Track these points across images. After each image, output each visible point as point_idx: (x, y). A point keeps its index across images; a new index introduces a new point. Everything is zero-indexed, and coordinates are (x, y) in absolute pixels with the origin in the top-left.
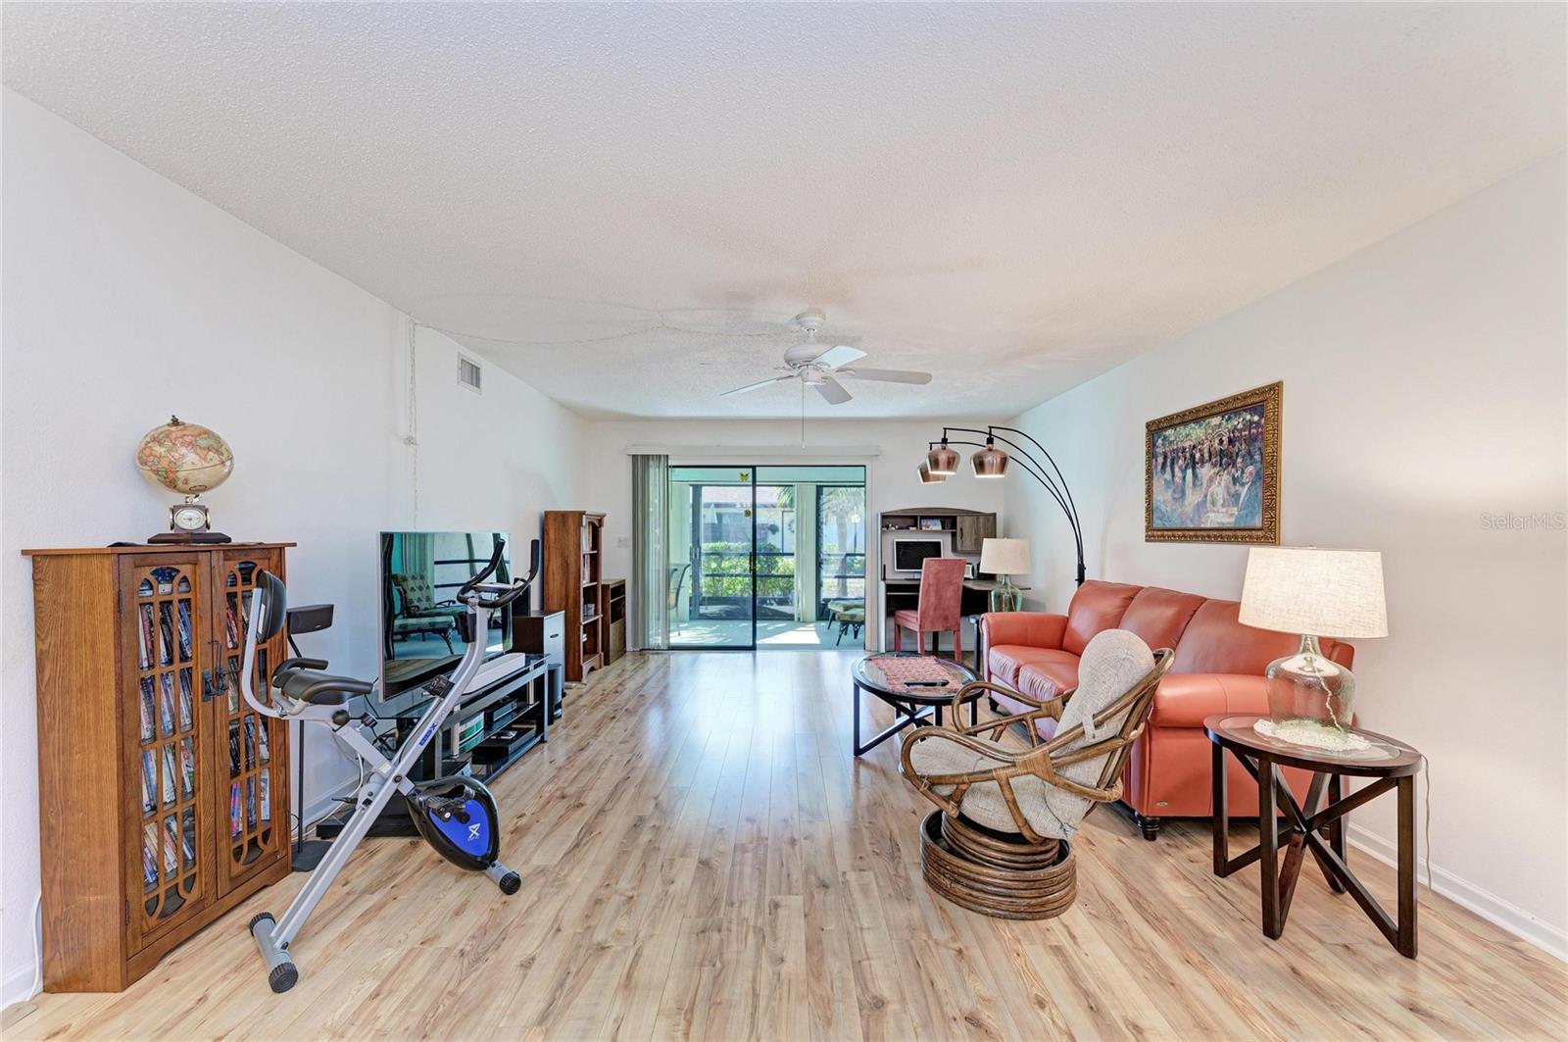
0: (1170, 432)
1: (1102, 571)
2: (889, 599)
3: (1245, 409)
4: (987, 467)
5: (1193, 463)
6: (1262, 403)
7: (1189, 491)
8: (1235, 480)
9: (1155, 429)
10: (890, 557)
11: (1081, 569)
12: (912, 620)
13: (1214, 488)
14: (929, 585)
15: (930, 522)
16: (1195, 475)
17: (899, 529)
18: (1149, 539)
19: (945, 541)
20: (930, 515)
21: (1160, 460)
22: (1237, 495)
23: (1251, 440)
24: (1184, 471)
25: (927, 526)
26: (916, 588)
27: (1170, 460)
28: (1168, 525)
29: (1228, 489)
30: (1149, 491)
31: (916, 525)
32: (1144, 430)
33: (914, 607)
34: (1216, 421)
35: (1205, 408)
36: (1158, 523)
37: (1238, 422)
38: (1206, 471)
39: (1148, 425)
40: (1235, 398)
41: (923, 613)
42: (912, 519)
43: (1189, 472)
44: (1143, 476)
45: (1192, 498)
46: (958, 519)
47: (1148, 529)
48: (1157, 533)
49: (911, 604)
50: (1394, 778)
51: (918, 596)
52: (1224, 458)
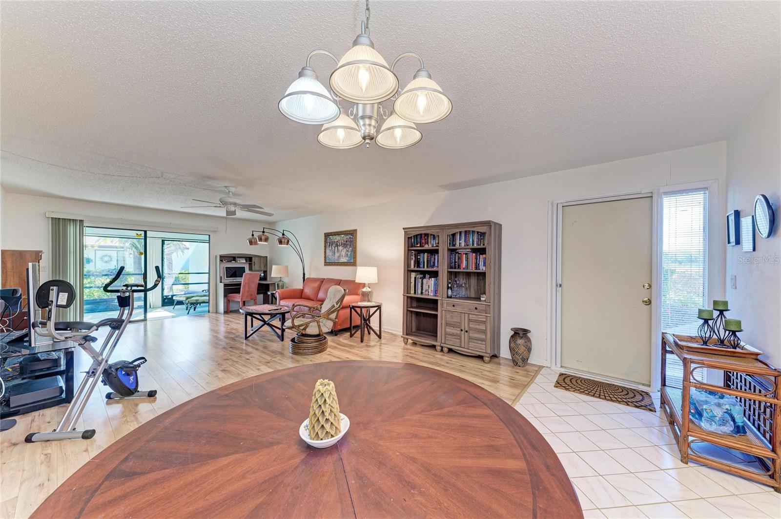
0: (331, 237)
1: (310, 274)
2: (225, 290)
3: (350, 234)
4: (283, 243)
5: (337, 246)
6: (352, 233)
7: (336, 253)
8: (347, 251)
9: (327, 235)
10: (223, 273)
11: (304, 274)
12: (238, 297)
13: (342, 252)
14: (246, 283)
15: (240, 259)
16: (338, 249)
17: (228, 262)
18: (325, 265)
19: (247, 267)
20: (241, 256)
21: (328, 244)
22: (348, 255)
23: (351, 242)
24: (335, 248)
25: (239, 261)
26: (240, 285)
27: (331, 244)
28: (330, 262)
29: (345, 253)
30: (325, 252)
31: (234, 260)
32: (324, 235)
33: (239, 292)
34: (343, 236)
35: (340, 232)
36: (328, 261)
37: (348, 237)
38: (340, 248)
39: (325, 234)
40: (347, 231)
41: (242, 294)
42: (233, 258)
43: (336, 248)
44: (323, 248)
45: (337, 255)
46: (253, 258)
47: (325, 262)
48: (327, 264)
49: (237, 291)
50: (379, 307)
51: (240, 288)
52: (345, 245)
